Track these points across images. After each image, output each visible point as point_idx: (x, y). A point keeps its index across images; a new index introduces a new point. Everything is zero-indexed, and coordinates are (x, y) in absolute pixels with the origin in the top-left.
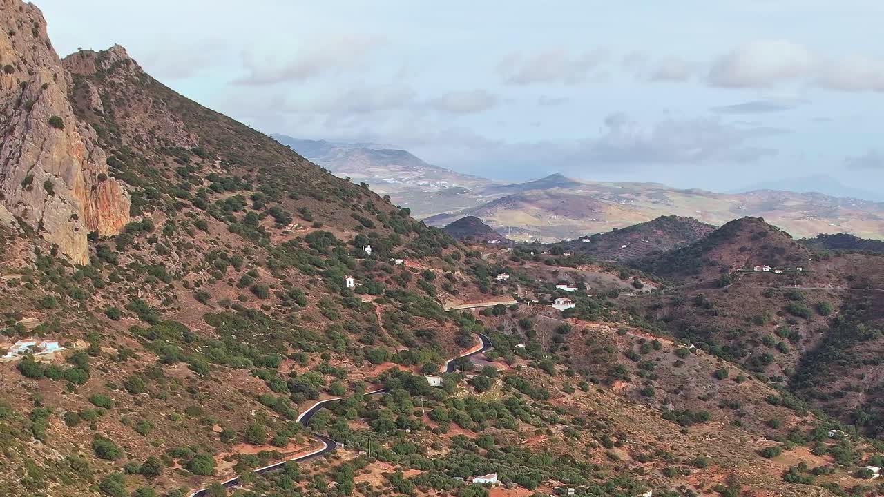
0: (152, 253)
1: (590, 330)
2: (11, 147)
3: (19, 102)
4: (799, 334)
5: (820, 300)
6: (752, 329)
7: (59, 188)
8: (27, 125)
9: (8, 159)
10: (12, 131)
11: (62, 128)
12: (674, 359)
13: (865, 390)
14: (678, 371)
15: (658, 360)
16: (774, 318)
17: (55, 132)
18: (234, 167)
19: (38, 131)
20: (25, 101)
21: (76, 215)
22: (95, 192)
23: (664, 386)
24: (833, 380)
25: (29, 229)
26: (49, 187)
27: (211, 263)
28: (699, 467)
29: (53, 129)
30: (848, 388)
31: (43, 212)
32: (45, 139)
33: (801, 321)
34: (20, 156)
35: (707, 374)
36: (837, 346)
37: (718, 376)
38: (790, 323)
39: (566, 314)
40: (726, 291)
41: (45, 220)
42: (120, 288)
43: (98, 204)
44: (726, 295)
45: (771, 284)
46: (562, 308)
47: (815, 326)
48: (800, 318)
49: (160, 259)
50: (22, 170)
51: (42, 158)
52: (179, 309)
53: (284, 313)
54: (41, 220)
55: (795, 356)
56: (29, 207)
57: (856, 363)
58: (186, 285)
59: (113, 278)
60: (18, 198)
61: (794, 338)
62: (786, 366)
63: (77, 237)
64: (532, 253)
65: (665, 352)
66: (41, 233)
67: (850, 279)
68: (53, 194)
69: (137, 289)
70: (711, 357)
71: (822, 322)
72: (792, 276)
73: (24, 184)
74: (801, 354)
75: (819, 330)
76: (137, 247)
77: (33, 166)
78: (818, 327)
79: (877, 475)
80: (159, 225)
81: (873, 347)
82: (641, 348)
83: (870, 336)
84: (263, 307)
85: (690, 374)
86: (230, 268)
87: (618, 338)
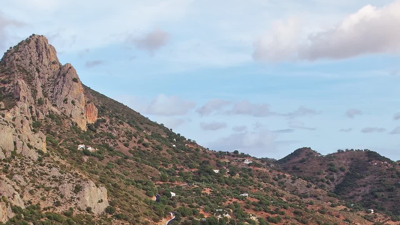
0: (107, 129)
1: (259, 170)
2: (58, 89)
3: (59, 74)
4: (334, 178)
5: (341, 166)
6: (316, 176)
7: (77, 103)
8: (64, 81)
9: (57, 93)
10: (58, 84)
11: (77, 82)
12: (292, 181)
13: (361, 196)
14: (293, 185)
15: (285, 181)
16: (324, 173)
17: (75, 83)
18: (116, 113)
19: (69, 83)
20: (62, 73)
21: (83, 113)
22: (86, 107)
23: (288, 190)
24: (349, 192)
25: (67, 118)
26: (73, 102)
27: (127, 135)
28: (311, 205)
29: (74, 82)
30: (356, 195)
31: (71, 111)
32: (71, 86)
33: (335, 174)
34: (62, 92)
35: (304, 186)
36: (349, 181)
37: (308, 187)
38: (331, 174)
39: (249, 165)
40: (305, 164)
41: (72, 114)
42: (98, 140)
43: (87, 112)
44: (305, 165)
45: (322, 161)
46: (248, 163)
47: (340, 175)
48: (334, 172)
49: (110, 132)
50: (63, 97)
51: (70, 92)
52: (119, 148)
53: (155, 152)
54: (71, 114)
55: (333, 186)
56: (66, 109)
57: (357, 186)
58: (120, 141)
59: (96, 136)
60: (62, 106)
61: (332, 180)
62: (330, 189)
63: (83, 121)
64: (226, 153)
65: (288, 178)
66: (71, 118)
67: (352, 159)
68: (75, 105)
69: (104, 140)
70: (304, 181)
71: (343, 174)
72: (330, 158)
73: (64, 102)
74: (335, 185)
75: (342, 177)
76: (102, 127)
77: (67, 95)
78: (341, 175)
79: (373, 212)
80: (108, 120)
81: (364, 181)
82: (279, 177)
83: (362, 177)
84: (147, 150)
85: (298, 186)
86: (133, 137)
87: (270, 173)
